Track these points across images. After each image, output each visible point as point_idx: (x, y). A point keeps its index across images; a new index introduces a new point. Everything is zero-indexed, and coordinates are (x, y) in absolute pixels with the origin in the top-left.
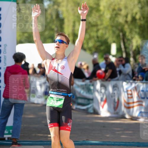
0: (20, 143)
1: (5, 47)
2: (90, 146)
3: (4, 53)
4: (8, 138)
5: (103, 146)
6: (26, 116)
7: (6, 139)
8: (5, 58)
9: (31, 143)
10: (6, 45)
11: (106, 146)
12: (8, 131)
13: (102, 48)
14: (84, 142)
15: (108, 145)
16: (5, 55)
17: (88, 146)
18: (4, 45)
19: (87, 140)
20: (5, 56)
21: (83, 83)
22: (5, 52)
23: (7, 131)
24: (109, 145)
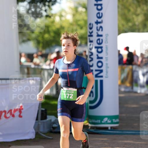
0: (123, 132)
1: (107, 37)
3: (105, 43)
4: (111, 128)
6: (129, 106)
7: (109, 128)
8: (107, 48)
9: (134, 132)
10: (107, 35)
12: (111, 120)
16: (107, 44)
18: (106, 35)
20: (106, 46)
22: (106, 42)
23: (110, 120)
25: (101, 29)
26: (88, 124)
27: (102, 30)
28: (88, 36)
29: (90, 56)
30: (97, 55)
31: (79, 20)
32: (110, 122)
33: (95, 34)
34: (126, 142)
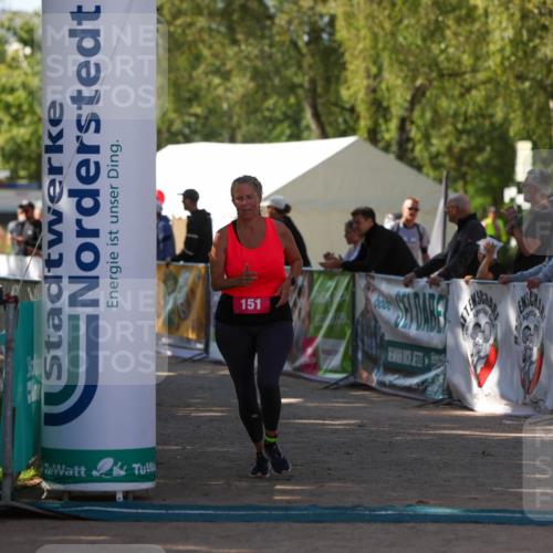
2: (432, 527)
3: (109, 177)
4: (126, 494)
5: (480, 525)
7: (120, 497)
8: (114, 196)
11: (492, 526)
12: (125, 468)
13: (479, 159)
14: (410, 511)
15: (499, 523)
16: (115, 182)
17: (423, 525)
19: (420, 502)
21: (408, 290)
22: (113, 174)
23: (121, 468)
24: (504, 523)
25: (93, 125)
26: (37, 481)
27: (97, 130)
28: (43, 149)
29: (52, 223)
30: (79, 222)
31: (12, 90)
32: (123, 473)
33: (69, 142)
34: (181, 548)
